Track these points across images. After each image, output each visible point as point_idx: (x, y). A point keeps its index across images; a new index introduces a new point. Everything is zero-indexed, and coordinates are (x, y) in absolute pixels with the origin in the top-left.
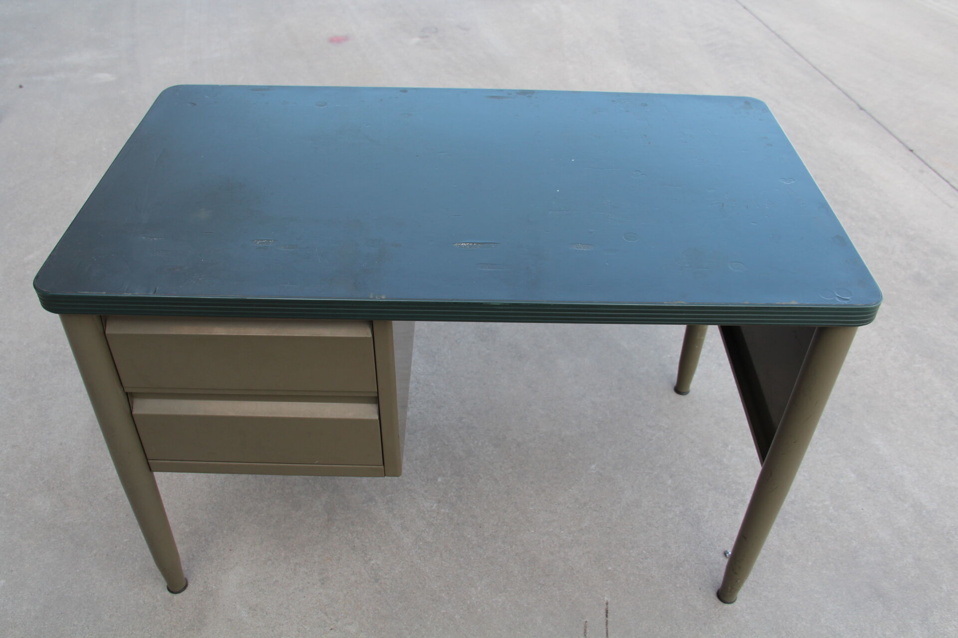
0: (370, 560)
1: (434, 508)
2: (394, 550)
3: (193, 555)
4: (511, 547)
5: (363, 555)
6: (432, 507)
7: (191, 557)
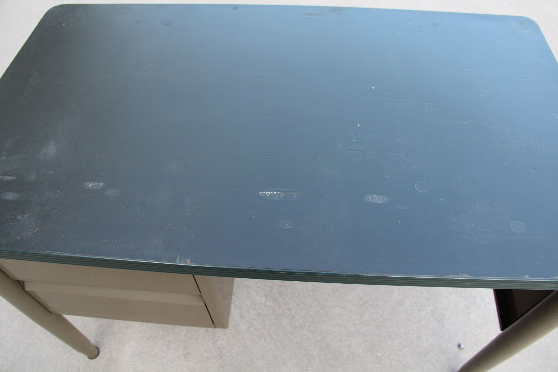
0: (218, 340)
1: (262, 301)
2: (234, 334)
3: (103, 330)
4: (313, 334)
5: (213, 336)
6: (261, 300)
7: (102, 331)
